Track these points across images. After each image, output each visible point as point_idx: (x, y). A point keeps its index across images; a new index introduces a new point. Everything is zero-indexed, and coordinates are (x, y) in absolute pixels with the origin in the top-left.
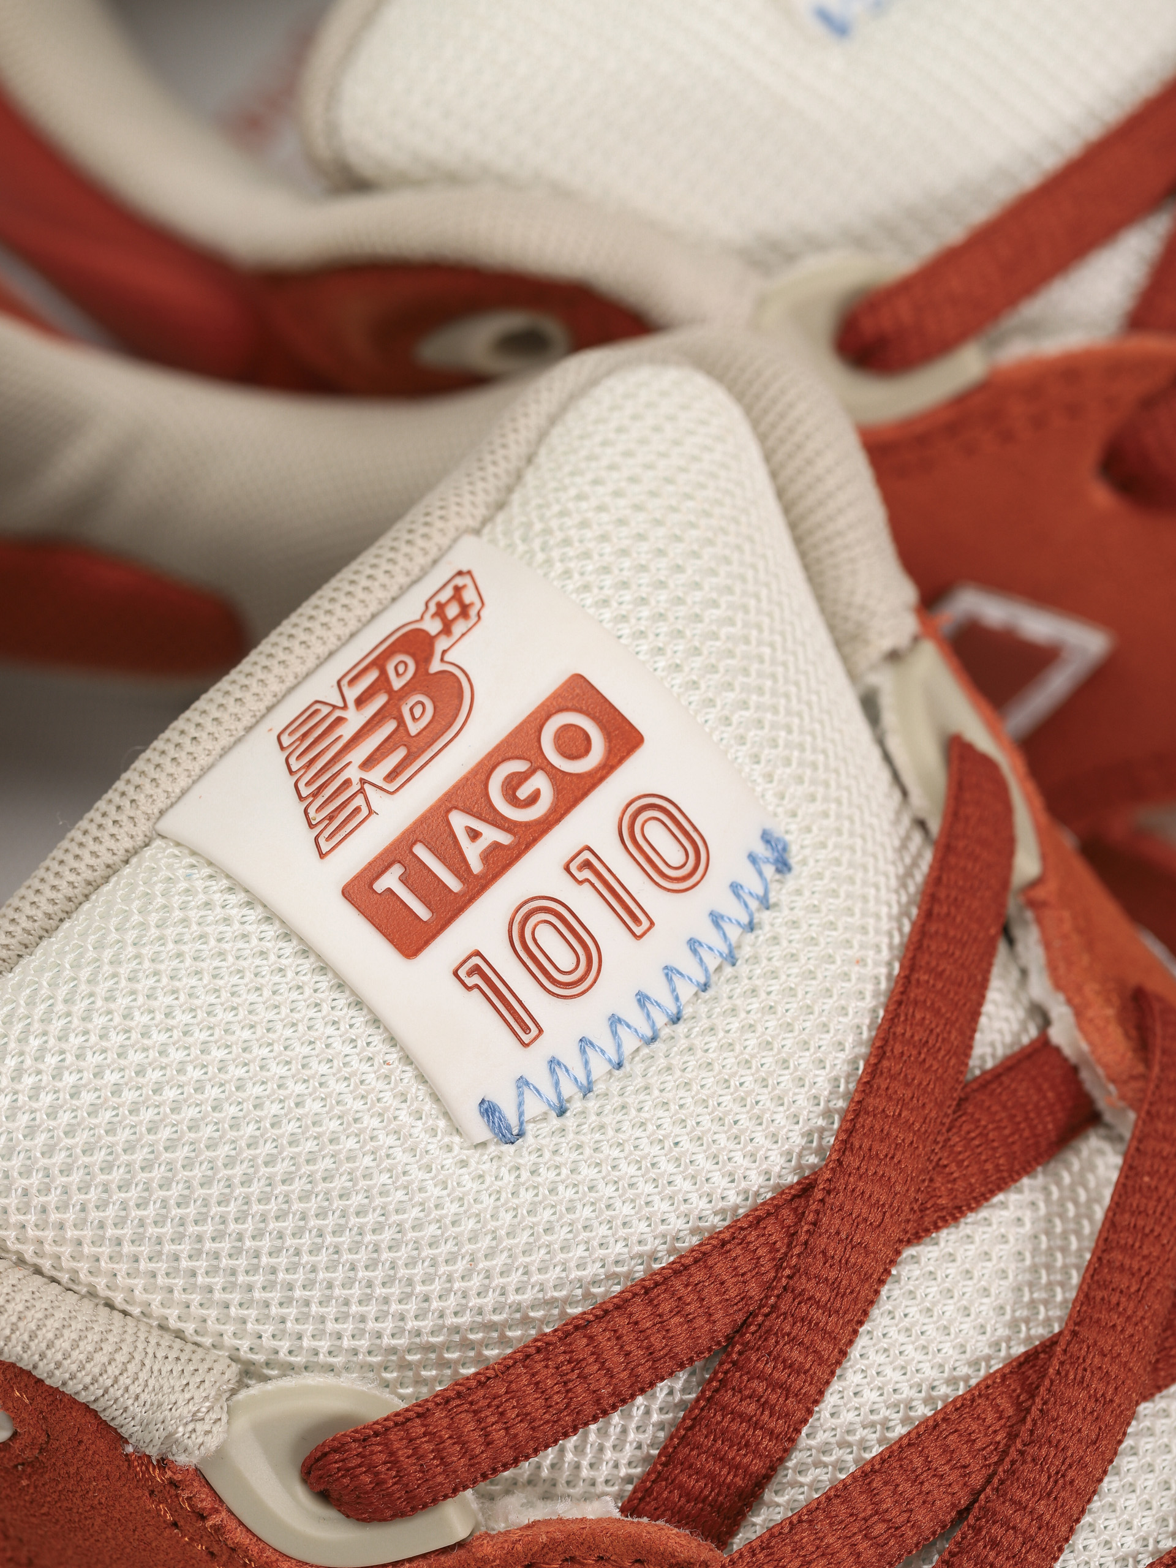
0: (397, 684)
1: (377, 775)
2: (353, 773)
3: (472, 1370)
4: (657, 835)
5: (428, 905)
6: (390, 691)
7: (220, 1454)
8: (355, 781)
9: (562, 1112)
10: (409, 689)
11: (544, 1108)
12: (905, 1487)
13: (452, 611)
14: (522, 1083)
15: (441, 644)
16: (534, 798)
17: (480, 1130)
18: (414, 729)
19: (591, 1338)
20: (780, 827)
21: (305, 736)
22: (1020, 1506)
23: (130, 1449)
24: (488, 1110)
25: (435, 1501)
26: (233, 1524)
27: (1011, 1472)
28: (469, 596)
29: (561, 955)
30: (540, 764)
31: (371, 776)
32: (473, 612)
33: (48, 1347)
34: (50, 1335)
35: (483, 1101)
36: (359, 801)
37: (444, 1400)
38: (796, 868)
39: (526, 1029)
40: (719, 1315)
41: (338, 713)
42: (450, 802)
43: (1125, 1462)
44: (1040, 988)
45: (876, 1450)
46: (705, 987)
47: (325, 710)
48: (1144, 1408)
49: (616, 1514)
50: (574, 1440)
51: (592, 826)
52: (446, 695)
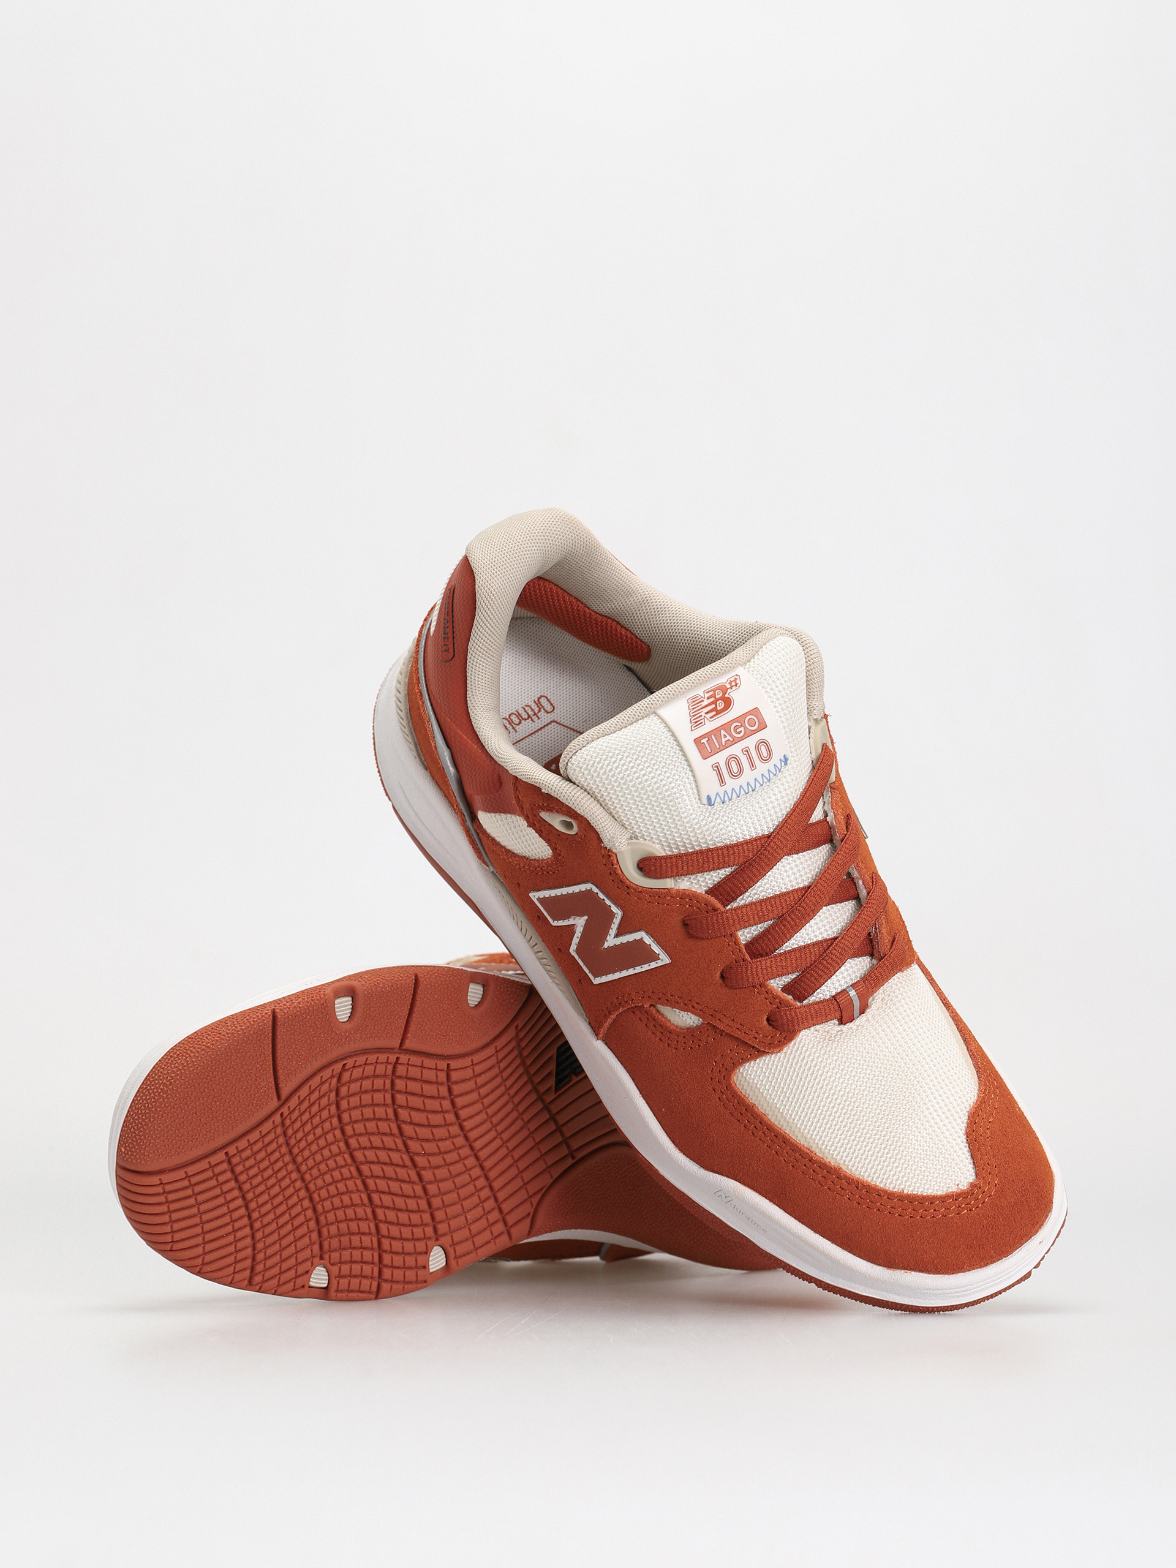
0: (717, 697)
1: (709, 716)
2: (703, 714)
3: (691, 851)
4: (763, 749)
5: (711, 749)
6: (715, 697)
7: (622, 852)
8: (703, 716)
9: (723, 803)
10: (720, 699)
11: (720, 801)
12: (770, 908)
13: (733, 684)
14: (718, 794)
15: (729, 691)
16: (740, 732)
17: (705, 801)
18: (719, 708)
19: (712, 854)
20: (789, 755)
21: (693, 702)
22: (793, 919)
23: (602, 845)
24: (708, 798)
25: (666, 878)
26: (619, 869)
27: (793, 911)
28: (738, 681)
29: (735, 769)
30: (743, 725)
31: (706, 716)
32: (738, 685)
35: (708, 796)
36: (703, 721)
37: (676, 856)
38: (788, 765)
39: (723, 783)
40: (741, 858)
41: (702, 699)
42: (722, 727)
43: (812, 922)
44: (828, 808)
45: (771, 895)
46: (762, 785)
47: (700, 697)
48: (825, 908)
49: (704, 893)
50: (700, 874)
51: (751, 742)
52: (728, 703)
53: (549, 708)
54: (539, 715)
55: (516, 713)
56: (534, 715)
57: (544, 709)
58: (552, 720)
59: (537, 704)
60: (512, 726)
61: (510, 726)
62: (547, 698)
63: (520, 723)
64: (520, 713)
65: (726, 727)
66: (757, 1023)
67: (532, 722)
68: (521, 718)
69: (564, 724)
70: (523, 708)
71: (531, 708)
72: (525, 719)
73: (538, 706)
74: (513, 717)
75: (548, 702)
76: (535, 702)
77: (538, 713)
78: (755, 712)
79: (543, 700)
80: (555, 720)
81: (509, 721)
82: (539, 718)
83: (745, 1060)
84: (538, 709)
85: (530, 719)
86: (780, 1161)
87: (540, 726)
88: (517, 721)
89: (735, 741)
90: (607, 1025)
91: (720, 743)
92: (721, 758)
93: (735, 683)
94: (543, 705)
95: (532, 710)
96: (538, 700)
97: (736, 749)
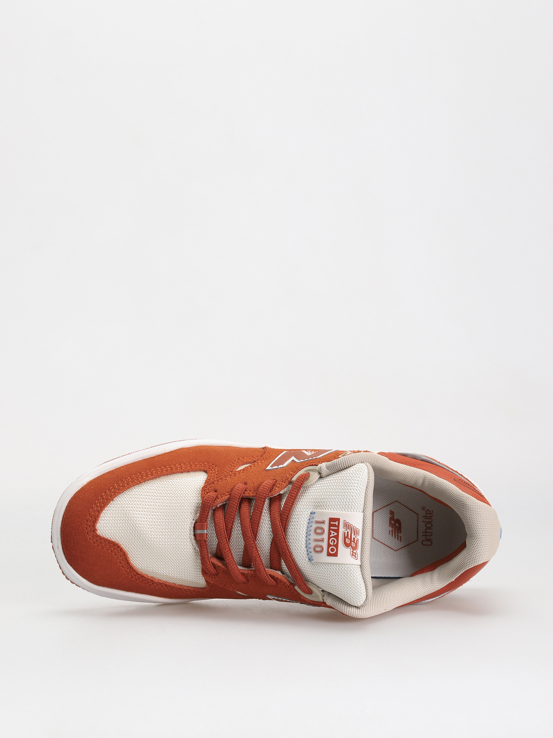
1: (346, 532)
5: (332, 524)
10: (351, 543)
15: (352, 550)
16: (331, 542)
18: (347, 539)
41: (356, 535)
42: (338, 535)
51: (325, 545)
52: (347, 545)
53: (424, 543)
54: (424, 537)
55: (431, 528)
56: (425, 534)
57: (425, 541)
58: (419, 540)
59: (430, 539)
60: (426, 522)
61: (427, 521)
62: (430, 545)
63: (426, 526)
64: (430, 530)
65: (337, 537)
67: (423, 531)
68: (427, 528)
69: (413, 544)
70: (432, 532)
71: (429, 536)
72: (426, 530)
73: (428, 539)
74: (430, 525)
75: (427, 544)
76: (431, 539)
77: (425, 537)
78: (336, 555)
79: (429, 543)
80: (417, 541)
81: (429, 522)
82: (423, 535)
84: (427, 538)
85: (425, 531)
87: (419, 533)
88: (427, 526)
89: (329, 538)
91: (333, 530)
92: (326, 527)
93: (354, 555)
94: (428, 542)
95: (428, 536)
96: (431, 541)
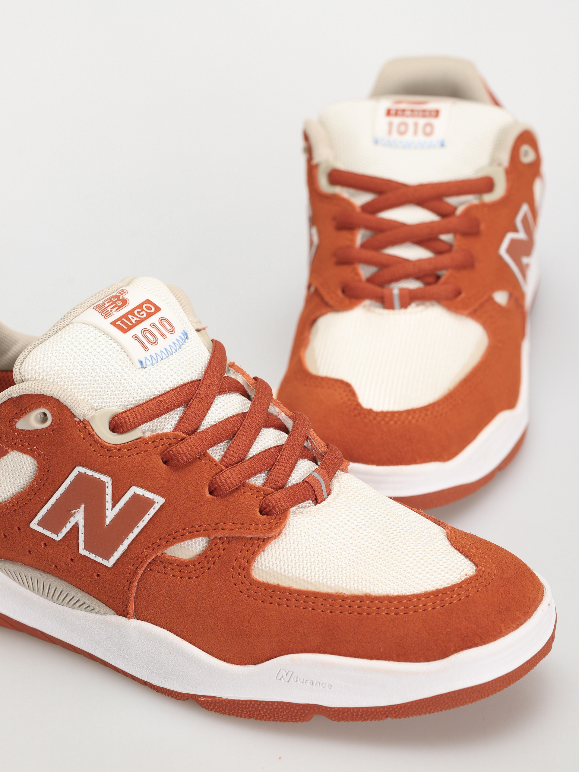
1: (114, 310)
2: (109, 310)
4: (165, 323)
5: (126, 326)
6: (113, 301)
7: (93, 417)
9: (153, 365)
10: (117, 301)
11: (150, 364)
13: (123, 293)
14: (146, 358)
15: (122, 296)
16: (143, 315)
17: (139, 365)
18: (119, 305)
24: (141, 362)
26: (96, 435)
28: (125, 291)
29: (151, 338)
30: (143, 310)
31: (112, 310)
32: (126, 293)
33: (61, 395)
34: (61, 393)
35: (139, 360)
36: (111, 313)
39: (146, 349)
41: (103, 304)
42: (128, 314)
46: (176, 350)
52: (124, 301)
65: (130, 313)
66: (253, 516)
78: (148, 302)
83: (255, 554)
86: (319, 614)
89: (142, 320)
90: (132, 597)
91: (131, 322)
92: (136, 332)
97: (146, 324)
